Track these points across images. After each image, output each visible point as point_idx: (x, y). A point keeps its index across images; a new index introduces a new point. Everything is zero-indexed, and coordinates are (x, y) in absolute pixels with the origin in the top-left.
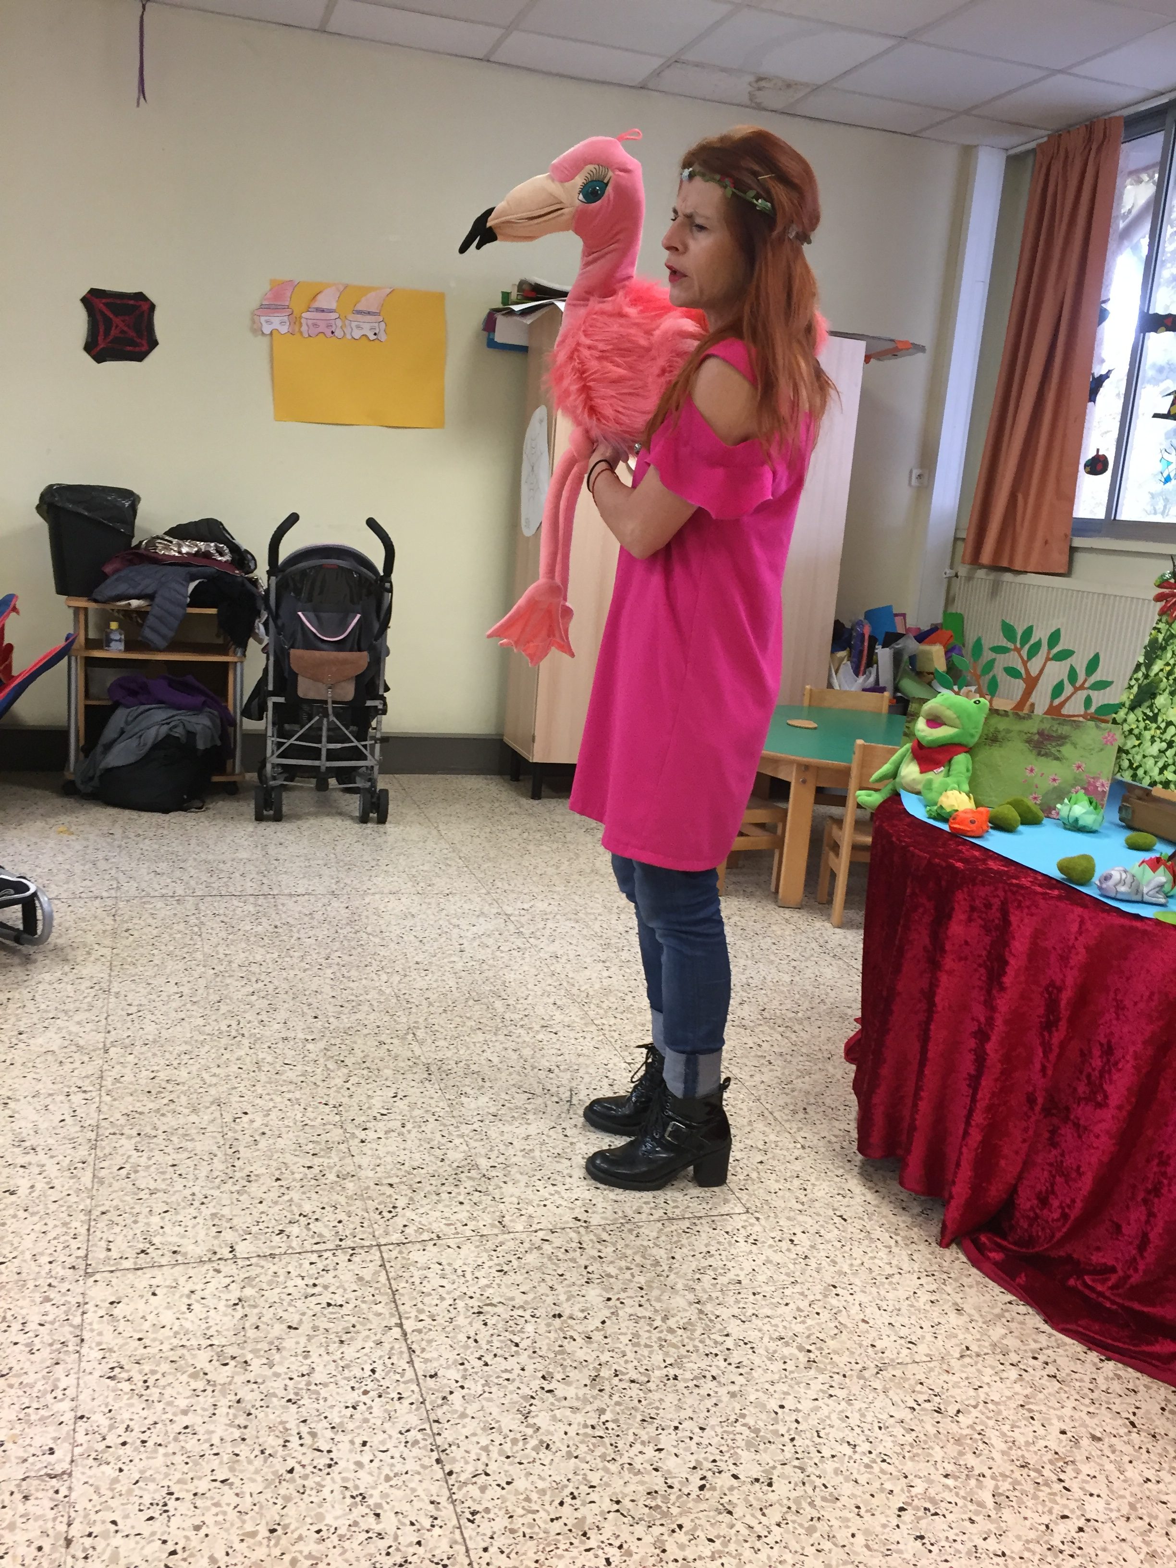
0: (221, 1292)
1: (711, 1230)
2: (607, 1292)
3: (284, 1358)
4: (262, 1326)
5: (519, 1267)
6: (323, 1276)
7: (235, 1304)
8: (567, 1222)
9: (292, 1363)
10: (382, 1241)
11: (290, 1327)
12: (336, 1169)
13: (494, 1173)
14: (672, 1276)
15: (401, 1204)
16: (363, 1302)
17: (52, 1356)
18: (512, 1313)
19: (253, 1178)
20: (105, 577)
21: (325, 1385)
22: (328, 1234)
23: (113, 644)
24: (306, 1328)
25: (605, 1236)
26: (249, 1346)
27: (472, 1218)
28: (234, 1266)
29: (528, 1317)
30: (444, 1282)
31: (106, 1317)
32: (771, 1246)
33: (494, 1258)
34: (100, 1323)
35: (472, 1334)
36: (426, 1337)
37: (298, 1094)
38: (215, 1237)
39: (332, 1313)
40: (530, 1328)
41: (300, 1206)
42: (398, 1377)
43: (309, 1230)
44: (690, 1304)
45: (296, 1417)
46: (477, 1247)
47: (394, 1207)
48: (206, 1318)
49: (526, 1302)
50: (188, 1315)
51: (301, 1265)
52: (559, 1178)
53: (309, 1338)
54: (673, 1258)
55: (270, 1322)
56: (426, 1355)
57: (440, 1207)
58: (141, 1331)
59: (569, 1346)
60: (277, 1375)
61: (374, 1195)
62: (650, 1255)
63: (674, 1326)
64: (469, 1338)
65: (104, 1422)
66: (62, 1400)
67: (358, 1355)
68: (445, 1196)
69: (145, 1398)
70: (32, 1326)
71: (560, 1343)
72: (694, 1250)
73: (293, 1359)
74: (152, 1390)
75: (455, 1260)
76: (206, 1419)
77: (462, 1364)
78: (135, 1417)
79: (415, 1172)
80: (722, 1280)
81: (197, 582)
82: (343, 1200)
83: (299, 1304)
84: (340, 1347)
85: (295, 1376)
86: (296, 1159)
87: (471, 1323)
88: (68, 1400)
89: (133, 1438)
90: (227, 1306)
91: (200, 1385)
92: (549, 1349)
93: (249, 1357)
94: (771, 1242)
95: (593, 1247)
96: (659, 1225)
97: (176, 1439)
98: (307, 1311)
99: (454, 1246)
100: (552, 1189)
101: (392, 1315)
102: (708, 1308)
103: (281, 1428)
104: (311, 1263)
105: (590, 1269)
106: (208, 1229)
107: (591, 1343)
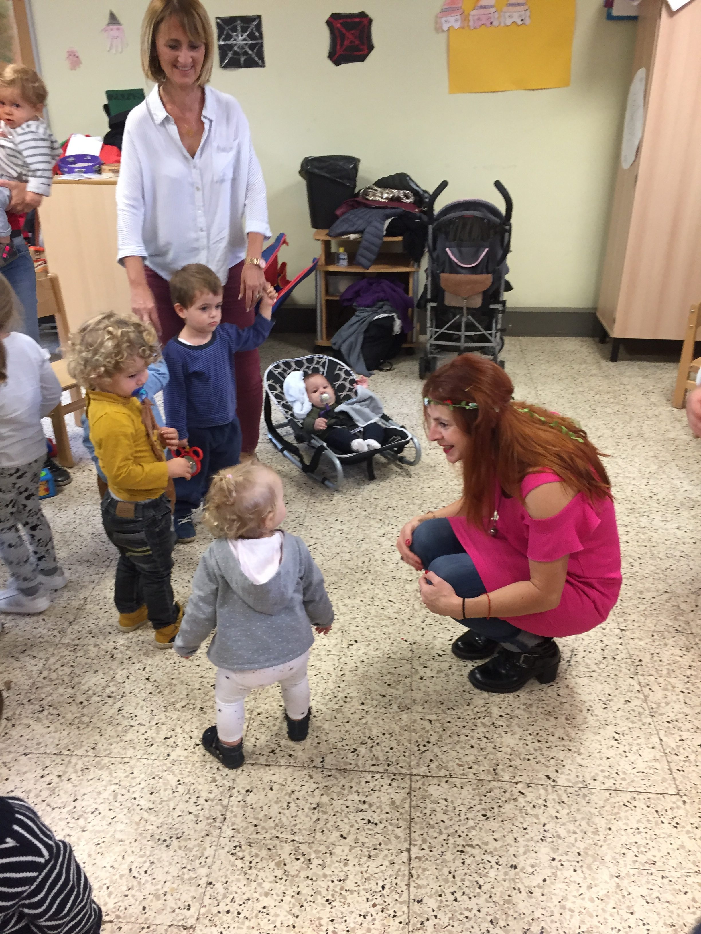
0: (309, 795)
1: (645, 807)
2: (554, 853)
3: (332, 862)
4: (326, 831)
5: (498, 814)
6: (371, 795)
7: (315, 808)
8: (540, 779)
9: (336, 868)
10: (414, 772)
11: (342, 836)
12: (400, 700)
13: (500, 723)
14: (605, 848)
15: (433, 740)
16: (391, 824)
17: (206, 828)
18: (483, 857)
19: (348, 699)
20: (337, 218)
21: (351, 892)
22: (382, 758)
23: (341, 261)
24: (350, 839)
25: (565, 798)
26: (315, 847)
27: (476, 762)
28: (321, 775)
29: (493, 863)
30: (445, 818)
31: (242, 802)
32: (688, 832)
33: (483, 802)
34: (238, 806)
35: (453, 870)
36: (423, 865)
37: (390, 630)
38: (316, 747)
39: (369, 829)
40: (492, 874)
41: (370, 730)
42: (397, 896)
43: (371, 751)
44: (612, 876)
45: (328, 915)
46: (474, 790)
47: (428, 742)
48: (296, 816)
49: (495, 849)
50: (286, 811)
51: (360, 782)
52: (545, 736)
53: (352, 848)
54: (610, 829)
55: (331, 828)
56: (419, 882)
57: (458, 748)
58: (256, 819)
59: (517, 897)
60: (325, 876)
61: (418, 727)
62: (594, 823)
63: (594, 896)
64: (450, 873)
65: (222, 891)
66: (203, 866)
67: (377, 871)
68: (463, 737)
69: (247, 876)
70: (202, 801)
71: (509, 892)
72: (627, 824)
73: (338, 864)
74: (253, 871)
75: (457, 798)
76: (277, 904)
77: (440, 896)
78: (239, 891)
79: (448, 712)
80: (642, 858)
81: (390, 220)
82: (397, 729)
83: (351, 816)
84: (367, 861)
85: (335, 880)
86: (377, 687)
87: (454, 860)
88: (206, 867)
89: (234, 908)
90: (309, 808)
91: (279, 873)
92: (501, 897)
93: (313, 856)
94: (689, 827)
95: (553, 807)
96: (607, 794)
97: (256, 916)
98: (355, 824)
99: (459, 786)
100: (537, 744)
101: (405, 841)
102: (625, 883)
103: (317, 922)
104: (367, 782)
105: (546, 828)
106: (313, 739)
107: (531, 898)
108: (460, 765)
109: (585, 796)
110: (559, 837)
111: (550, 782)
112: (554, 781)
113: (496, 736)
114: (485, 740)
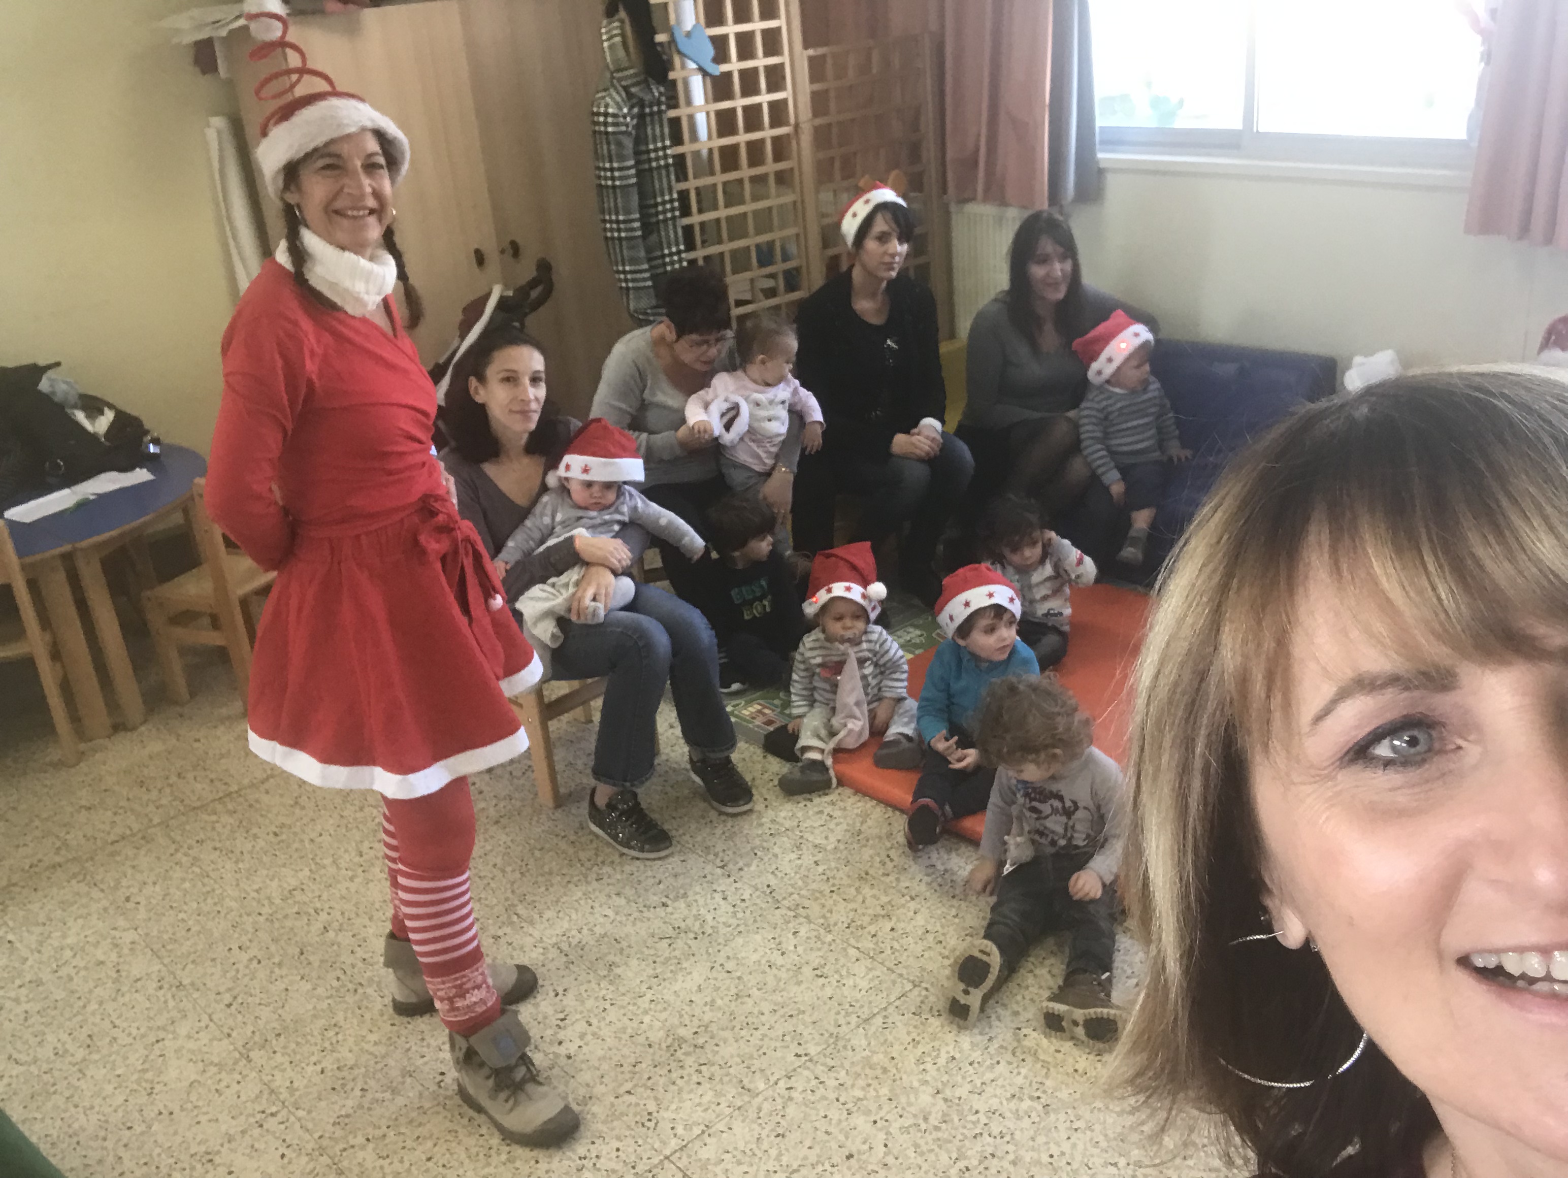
1: (901, 1017)
2: (869, 1115)
5: (789, 1124)
8: (793, 1062)
10: (667, 1152)
13: (701, 1039)
15: (652, 1106)
25: (832, 1063)
33: (764, 1125)
43: (599, 1170)
44: (934, 1096)
47: (649, 1113)
49: (819, 1155)
52: (755, 1020)
54: (893, 1058)
57: (685, 1095)
61: (624, 1109)
62: (876, 1064)
63: (936, 1123)
68: (680, 1082)
72: (902, 1043)
75: (736, 1142)
95: (829, 1078)
100: (757, 1033)
108: (706, 1110)
109: (845, 1047)
110: (859, 1099)
111: (804, 1058)
112: (806, 1055)
113: (710, 1056)
114: (703, 1068)
